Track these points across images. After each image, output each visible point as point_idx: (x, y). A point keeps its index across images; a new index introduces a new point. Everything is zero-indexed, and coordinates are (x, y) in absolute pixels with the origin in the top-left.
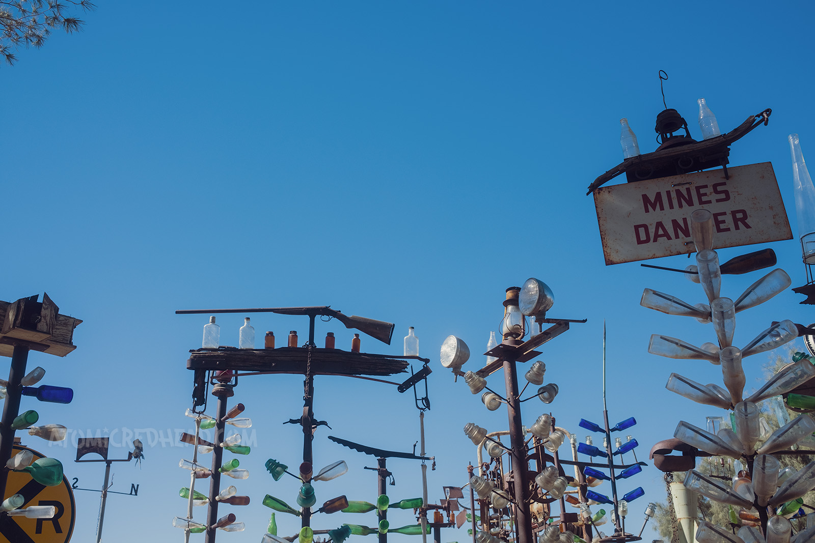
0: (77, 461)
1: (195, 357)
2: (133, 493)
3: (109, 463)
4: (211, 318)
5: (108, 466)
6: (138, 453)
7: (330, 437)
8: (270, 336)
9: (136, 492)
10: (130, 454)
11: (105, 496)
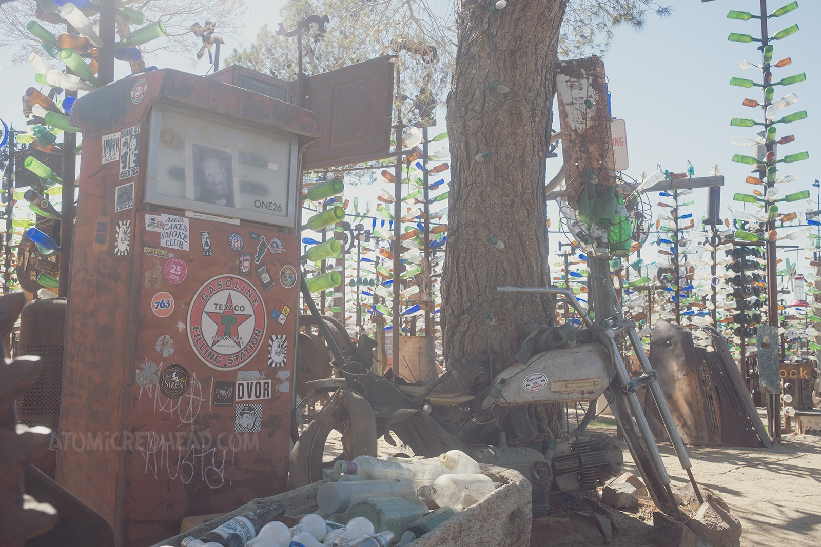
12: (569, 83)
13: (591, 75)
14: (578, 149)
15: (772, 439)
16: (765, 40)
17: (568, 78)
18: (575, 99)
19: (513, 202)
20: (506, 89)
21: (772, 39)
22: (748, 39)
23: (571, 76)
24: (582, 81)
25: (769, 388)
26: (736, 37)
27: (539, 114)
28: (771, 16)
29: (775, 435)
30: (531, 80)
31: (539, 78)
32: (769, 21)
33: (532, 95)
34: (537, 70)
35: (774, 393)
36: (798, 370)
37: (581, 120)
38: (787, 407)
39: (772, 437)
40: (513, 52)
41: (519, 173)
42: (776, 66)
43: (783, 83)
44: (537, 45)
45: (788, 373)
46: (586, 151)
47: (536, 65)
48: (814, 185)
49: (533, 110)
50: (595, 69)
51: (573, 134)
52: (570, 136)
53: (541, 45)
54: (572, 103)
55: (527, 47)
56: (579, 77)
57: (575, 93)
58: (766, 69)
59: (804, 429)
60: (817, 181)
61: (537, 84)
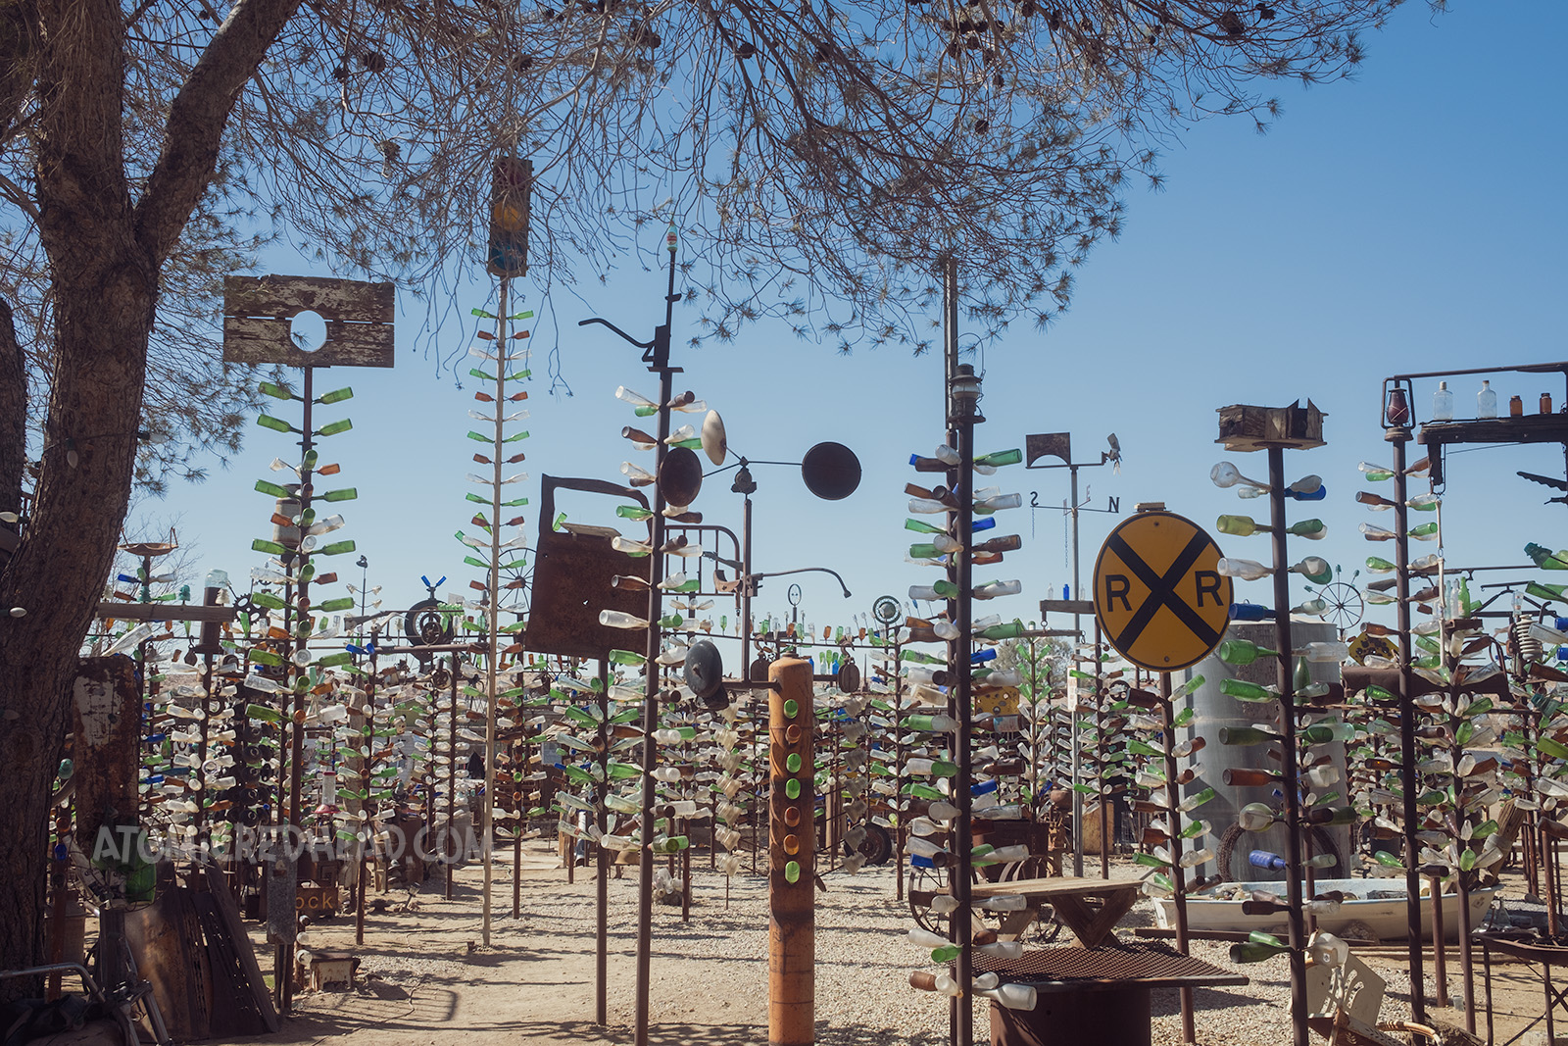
0: (1029, 467)
1: (1428, 431)
2: (1113, 509)
3: (1074, 468)
4: (1441, 384)
5: (1074, 474)
6: (1113, 454)
7: (1519, 474)
8: (1516, 402)
9: (1116, 507)
10: (1104, 456)
11: (1076, 515)
12: (88, 688)
13: (117, 677)
14: (94, 770)
15: (278, 1011)
16: (307, 432)
17: (87, 681)
18: (94, 707)
19: (10, 851)
20: (16, 715)
21: (317, 433)
22: (284, 427)
23: (91, 678)
24: (104, 685)
25: (280, 936)
26: (268, 422)
27: (53, 741)
28: (317, 401)
29: (283, 1005)
30: (47, 701)
31: (57, 696)
32: (314, 407)
33: (47, 719)
34: (55, 688)
35: (286, 944)
36: (320, 897)
37: (100, 733)
38: (302, 952)
39: (279, 1007)
40: (27, 669)
41: (22, 815)
42: (319, 472)
43: (326, 497)
44: (59, 659)
45: (306, 903)
46: (105, 773)
47: (55, 682)
48: (359, 564)
49: (48, 737)
50: (122, 671)
51: (89, 751)
52: (86, 754)
53: (63, 659)
54: (91, 713)
55: (46, 662)
56: (102, 679)
57: (96, 699)
58: (306, 475)
59: (322, 983)
60: (363, 558)
61: (54, 704)
